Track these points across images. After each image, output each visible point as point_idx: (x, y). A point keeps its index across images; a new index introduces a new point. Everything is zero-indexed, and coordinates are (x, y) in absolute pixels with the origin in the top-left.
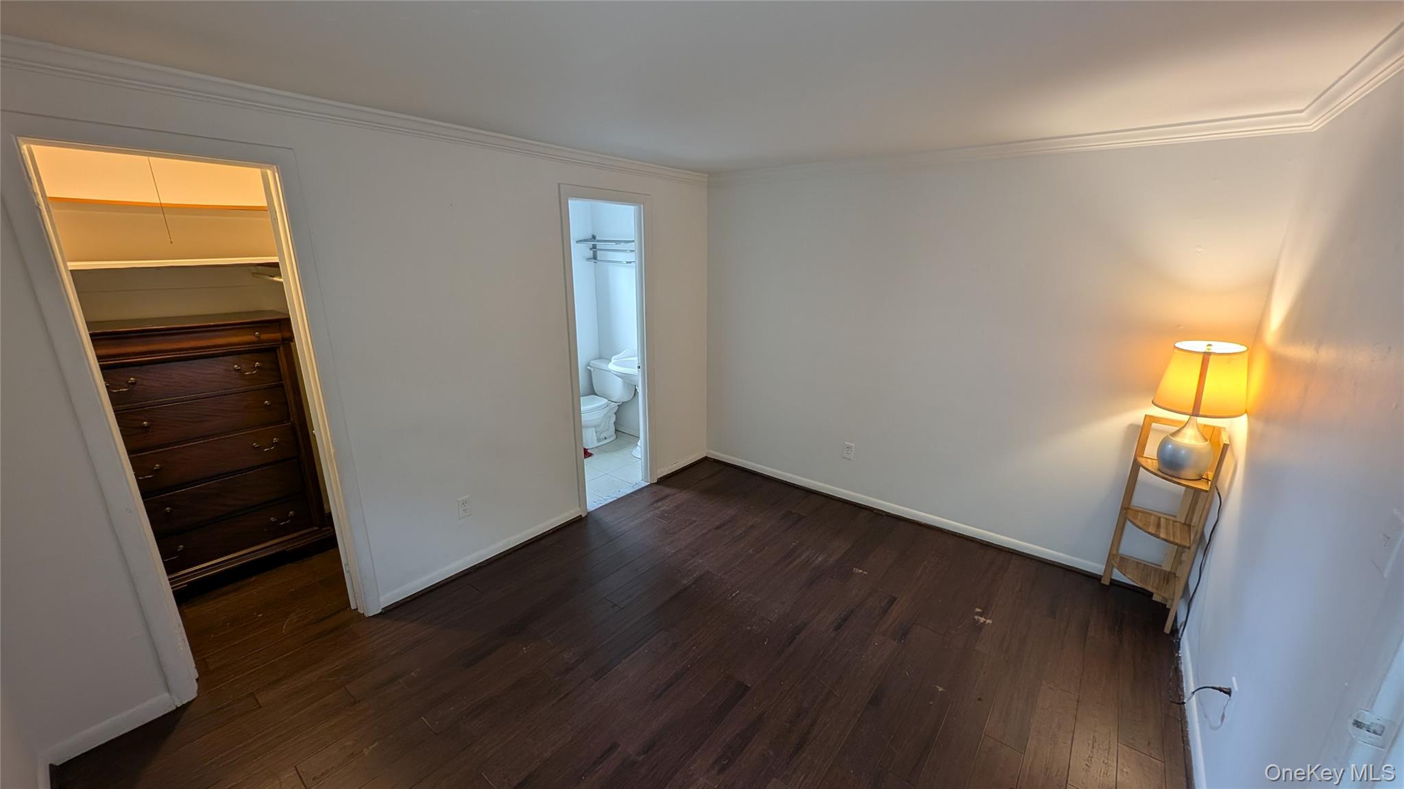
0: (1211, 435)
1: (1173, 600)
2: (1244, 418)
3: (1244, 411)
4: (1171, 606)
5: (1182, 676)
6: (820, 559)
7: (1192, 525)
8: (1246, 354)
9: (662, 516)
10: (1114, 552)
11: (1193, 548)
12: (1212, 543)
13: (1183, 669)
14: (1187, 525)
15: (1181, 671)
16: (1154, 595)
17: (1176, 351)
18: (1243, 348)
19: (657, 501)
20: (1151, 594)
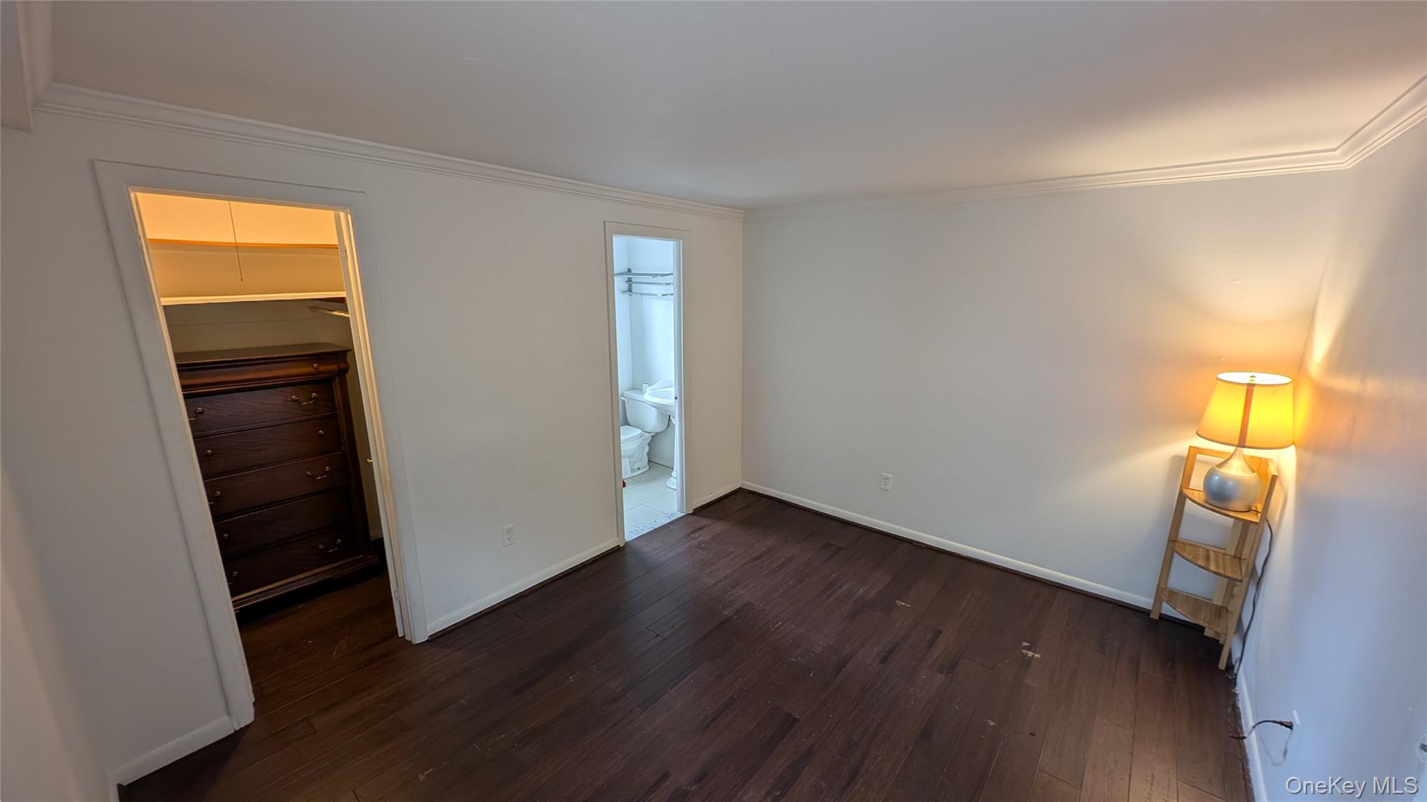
0: (1259, 466)
1: (1226, 635)
2: (1292, 449)
3: (1291, 443)
4: (1225, 642)
5: (1240, 713)
6: (861, 591)
7: (1243, 557)
8: (1291, 386)
9: (699, 547)
10: (1163, 586)
11: (1246, 580)
12: (1265, 576)
13: (1240, 705)
14: (1238, 558)
15: (1238, 708)
16: (1207, 630)
17: (1219, 382)
18: (1287, 380)
19: (694, 532)
20: (1202, 629)
